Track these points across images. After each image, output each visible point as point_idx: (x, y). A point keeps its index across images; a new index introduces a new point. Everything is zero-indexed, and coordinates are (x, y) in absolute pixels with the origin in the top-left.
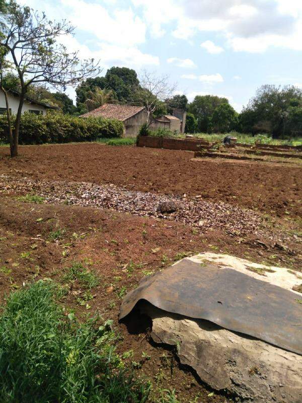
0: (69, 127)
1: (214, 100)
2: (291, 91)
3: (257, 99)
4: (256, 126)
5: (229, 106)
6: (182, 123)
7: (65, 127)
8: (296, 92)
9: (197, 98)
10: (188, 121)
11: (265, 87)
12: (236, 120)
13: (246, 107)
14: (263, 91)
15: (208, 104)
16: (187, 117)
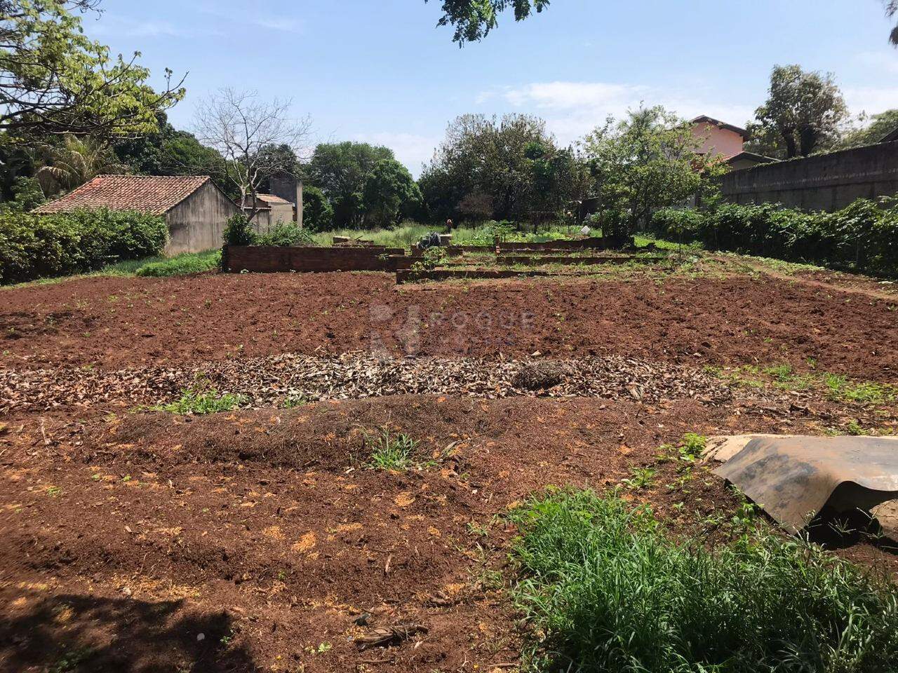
0: (31, 241)
1: (361, 154)
2: (520, 126)
3: (450, 149)
4: (460, 207)
5: (397, 166)
6: (295, 209)
7: (22, 240)
8: (528, 128)
9: (321, 149)
10: (308, 204)
11: (465, 119)
12: (417, 195)
13: (429, 165)
14: (461, 128)
15: (349, 162)
16: (307, 197)
